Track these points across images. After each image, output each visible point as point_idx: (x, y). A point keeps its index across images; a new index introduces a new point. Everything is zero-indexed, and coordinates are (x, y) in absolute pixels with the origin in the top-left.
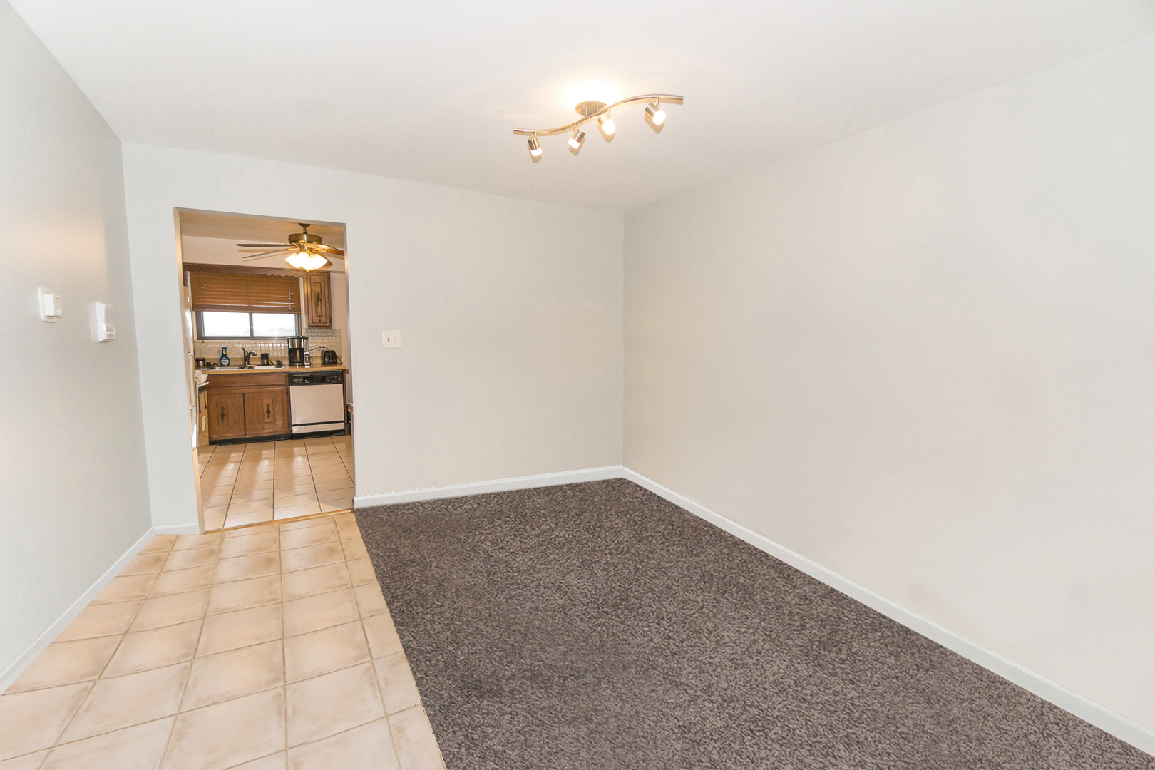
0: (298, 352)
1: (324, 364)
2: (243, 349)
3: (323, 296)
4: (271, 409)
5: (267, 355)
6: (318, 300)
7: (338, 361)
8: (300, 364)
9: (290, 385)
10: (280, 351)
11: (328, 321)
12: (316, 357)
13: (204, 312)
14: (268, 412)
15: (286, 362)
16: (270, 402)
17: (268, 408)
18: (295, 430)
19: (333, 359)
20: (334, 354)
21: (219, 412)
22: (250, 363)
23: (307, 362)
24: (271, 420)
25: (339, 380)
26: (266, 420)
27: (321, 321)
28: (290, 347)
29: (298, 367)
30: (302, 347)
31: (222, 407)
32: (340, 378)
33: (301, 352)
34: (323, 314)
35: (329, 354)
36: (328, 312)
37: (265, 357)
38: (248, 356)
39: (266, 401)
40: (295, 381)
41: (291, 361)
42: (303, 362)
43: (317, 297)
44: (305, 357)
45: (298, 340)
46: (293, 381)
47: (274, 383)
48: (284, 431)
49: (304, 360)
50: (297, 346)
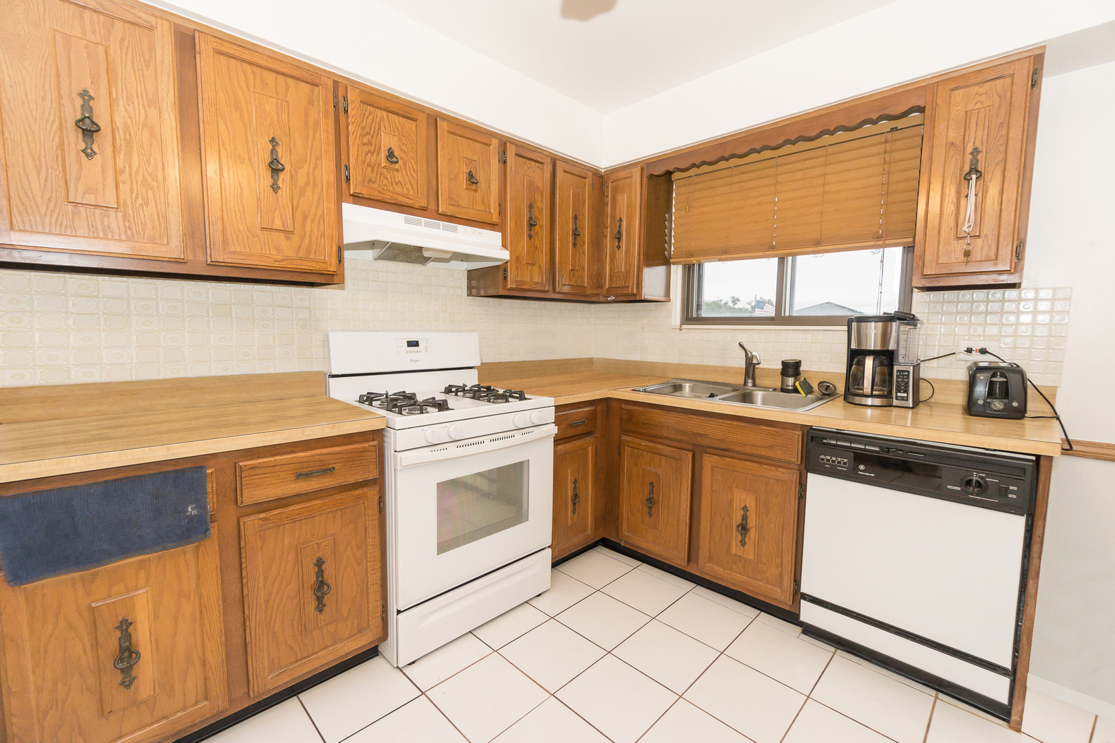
0: (869, 362)
1: (971, 408)
2: (743, 346)
3: (995, 158)
4: (752, 522)
5: (797, 364)
6: (967, 178)
8: (877, 402)
9: (809, 470)
11: (1007, 251)
12: (949, 382)
14: (744, 528)
15: (841, 388)
16: (751, 503)
17: (745, 518)
18: (809, 613)
19: (1005, 393)
20: (1014, 380)
21: (646, 492)
22: (758, 382)
23: (903, 399)
24: (749, 553)
25: (1010, 496)
26: (735, 549)
27: (977, 255)
28: (853, 346)
29: (869, 411)
30: (892, 347)
31: (652, 483)
32: (1013, 492)
33: (886, 362)
34: (989, 227)
35: (994, 376)
36: (1009, 216)
37: (791, 371)
38: (751, 367)
39: (742, 498)
40: (828, 460)
41: (852, 390)
42: (888, 396)
43: (967, 169)
44: (897, 381)
45: (880, 324)
46: (823, 459)
47: (770, 454)
48: (782, 597)
49: (890, 392)
50: (875, 346)
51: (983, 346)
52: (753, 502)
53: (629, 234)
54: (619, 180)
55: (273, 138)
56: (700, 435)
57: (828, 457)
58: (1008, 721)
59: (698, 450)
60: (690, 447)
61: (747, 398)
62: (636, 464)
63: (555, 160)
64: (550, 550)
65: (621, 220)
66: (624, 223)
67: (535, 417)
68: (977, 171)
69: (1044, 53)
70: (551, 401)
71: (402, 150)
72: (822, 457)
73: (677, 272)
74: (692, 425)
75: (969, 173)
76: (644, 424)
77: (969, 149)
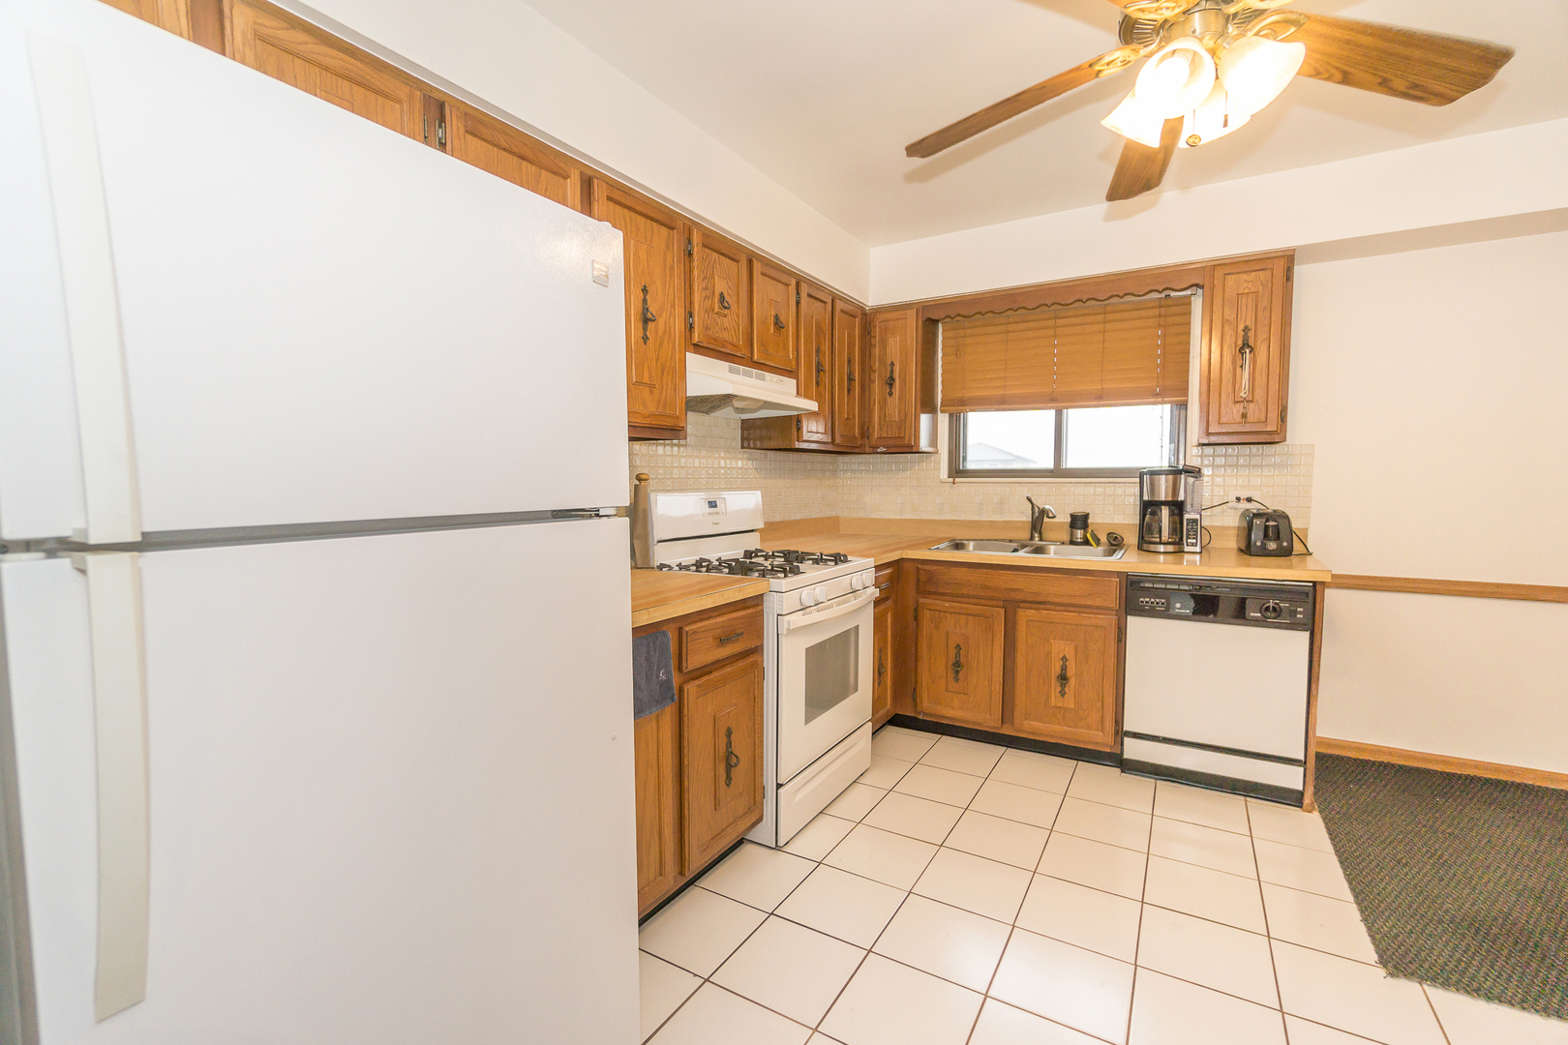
0: (1165, 512)
1: (1248, 550)
2: (1029, 499)
3: (1262, 336)
4: (1071, 672)
5: (1086, 516)
6: (1241, 351)
7: (1298, 547)
8: (1170, 548)
9: (1127, 614)
10: (1118, 510)
11: (1273, 415)
12: (1223, 528)
13: (971, 415)
14: (1063, 678)
15: (1131, 538)
16: (1070, 653)
17: (1064, 668)
18: (1133, 750)
19: (1278, 538)
20: (1282, 523)
21: (951, 656)
22: (1044, 536)
23: (1193, 545)
24: (1069, 702)
25: (1298, 616)
26: (1055, 700)
27: (1250, 418)
28: (1146, 498)
29: (1162, 557)
30: (1181, 498)
31: (958, 646)
32: (1300, 613)
33: (1176, 511)
34: (1259, 394)
35: (1267, 521)
36: (1274, 386)
37: (1079, 523)
38: (1039, 520)
39: (1060, 648)
40: (1147, 602)
41: (1147, 539)
42: (1179, 543)
43: (1240, 343)
44: (1187, 529)
45: (1171, 477)
46: (1142, 602)
47: (1089, 602)
48: (1102, 740)
49: (1181, 539)
50: (1166, 496)
51: (1249, 496)
52: (1073, 652)
53: (904, 381)
54: (889, 320)
55: (645, 286)
56: (1015, 590)
57: (1147, 600)
58: (1301, 807)
59: (1011, 606)
60: (1001, 603)
61: (1039, 550)
62: (937, 628)
63: (835, 298)
64: (870, 723)
65: (892, 364)
66: (897, 368)
67: (857, 581)
68: (1249, 346)
69: (1294, 255)
70: (871, 562)
71: (729, 294)
72: (1142, 599)
73: (943, 419)
74: (1004, 580)
75: (1242, 348)
76: (947, 583)
77: (1241, 327)
